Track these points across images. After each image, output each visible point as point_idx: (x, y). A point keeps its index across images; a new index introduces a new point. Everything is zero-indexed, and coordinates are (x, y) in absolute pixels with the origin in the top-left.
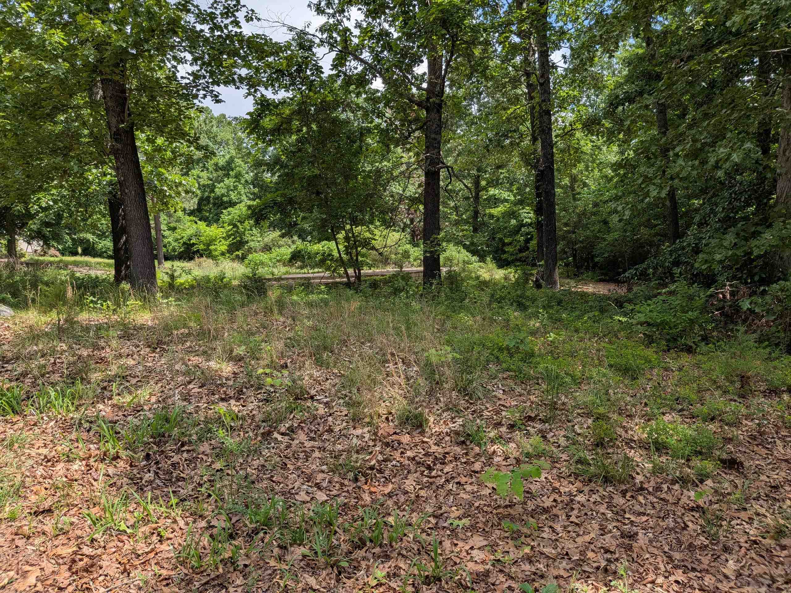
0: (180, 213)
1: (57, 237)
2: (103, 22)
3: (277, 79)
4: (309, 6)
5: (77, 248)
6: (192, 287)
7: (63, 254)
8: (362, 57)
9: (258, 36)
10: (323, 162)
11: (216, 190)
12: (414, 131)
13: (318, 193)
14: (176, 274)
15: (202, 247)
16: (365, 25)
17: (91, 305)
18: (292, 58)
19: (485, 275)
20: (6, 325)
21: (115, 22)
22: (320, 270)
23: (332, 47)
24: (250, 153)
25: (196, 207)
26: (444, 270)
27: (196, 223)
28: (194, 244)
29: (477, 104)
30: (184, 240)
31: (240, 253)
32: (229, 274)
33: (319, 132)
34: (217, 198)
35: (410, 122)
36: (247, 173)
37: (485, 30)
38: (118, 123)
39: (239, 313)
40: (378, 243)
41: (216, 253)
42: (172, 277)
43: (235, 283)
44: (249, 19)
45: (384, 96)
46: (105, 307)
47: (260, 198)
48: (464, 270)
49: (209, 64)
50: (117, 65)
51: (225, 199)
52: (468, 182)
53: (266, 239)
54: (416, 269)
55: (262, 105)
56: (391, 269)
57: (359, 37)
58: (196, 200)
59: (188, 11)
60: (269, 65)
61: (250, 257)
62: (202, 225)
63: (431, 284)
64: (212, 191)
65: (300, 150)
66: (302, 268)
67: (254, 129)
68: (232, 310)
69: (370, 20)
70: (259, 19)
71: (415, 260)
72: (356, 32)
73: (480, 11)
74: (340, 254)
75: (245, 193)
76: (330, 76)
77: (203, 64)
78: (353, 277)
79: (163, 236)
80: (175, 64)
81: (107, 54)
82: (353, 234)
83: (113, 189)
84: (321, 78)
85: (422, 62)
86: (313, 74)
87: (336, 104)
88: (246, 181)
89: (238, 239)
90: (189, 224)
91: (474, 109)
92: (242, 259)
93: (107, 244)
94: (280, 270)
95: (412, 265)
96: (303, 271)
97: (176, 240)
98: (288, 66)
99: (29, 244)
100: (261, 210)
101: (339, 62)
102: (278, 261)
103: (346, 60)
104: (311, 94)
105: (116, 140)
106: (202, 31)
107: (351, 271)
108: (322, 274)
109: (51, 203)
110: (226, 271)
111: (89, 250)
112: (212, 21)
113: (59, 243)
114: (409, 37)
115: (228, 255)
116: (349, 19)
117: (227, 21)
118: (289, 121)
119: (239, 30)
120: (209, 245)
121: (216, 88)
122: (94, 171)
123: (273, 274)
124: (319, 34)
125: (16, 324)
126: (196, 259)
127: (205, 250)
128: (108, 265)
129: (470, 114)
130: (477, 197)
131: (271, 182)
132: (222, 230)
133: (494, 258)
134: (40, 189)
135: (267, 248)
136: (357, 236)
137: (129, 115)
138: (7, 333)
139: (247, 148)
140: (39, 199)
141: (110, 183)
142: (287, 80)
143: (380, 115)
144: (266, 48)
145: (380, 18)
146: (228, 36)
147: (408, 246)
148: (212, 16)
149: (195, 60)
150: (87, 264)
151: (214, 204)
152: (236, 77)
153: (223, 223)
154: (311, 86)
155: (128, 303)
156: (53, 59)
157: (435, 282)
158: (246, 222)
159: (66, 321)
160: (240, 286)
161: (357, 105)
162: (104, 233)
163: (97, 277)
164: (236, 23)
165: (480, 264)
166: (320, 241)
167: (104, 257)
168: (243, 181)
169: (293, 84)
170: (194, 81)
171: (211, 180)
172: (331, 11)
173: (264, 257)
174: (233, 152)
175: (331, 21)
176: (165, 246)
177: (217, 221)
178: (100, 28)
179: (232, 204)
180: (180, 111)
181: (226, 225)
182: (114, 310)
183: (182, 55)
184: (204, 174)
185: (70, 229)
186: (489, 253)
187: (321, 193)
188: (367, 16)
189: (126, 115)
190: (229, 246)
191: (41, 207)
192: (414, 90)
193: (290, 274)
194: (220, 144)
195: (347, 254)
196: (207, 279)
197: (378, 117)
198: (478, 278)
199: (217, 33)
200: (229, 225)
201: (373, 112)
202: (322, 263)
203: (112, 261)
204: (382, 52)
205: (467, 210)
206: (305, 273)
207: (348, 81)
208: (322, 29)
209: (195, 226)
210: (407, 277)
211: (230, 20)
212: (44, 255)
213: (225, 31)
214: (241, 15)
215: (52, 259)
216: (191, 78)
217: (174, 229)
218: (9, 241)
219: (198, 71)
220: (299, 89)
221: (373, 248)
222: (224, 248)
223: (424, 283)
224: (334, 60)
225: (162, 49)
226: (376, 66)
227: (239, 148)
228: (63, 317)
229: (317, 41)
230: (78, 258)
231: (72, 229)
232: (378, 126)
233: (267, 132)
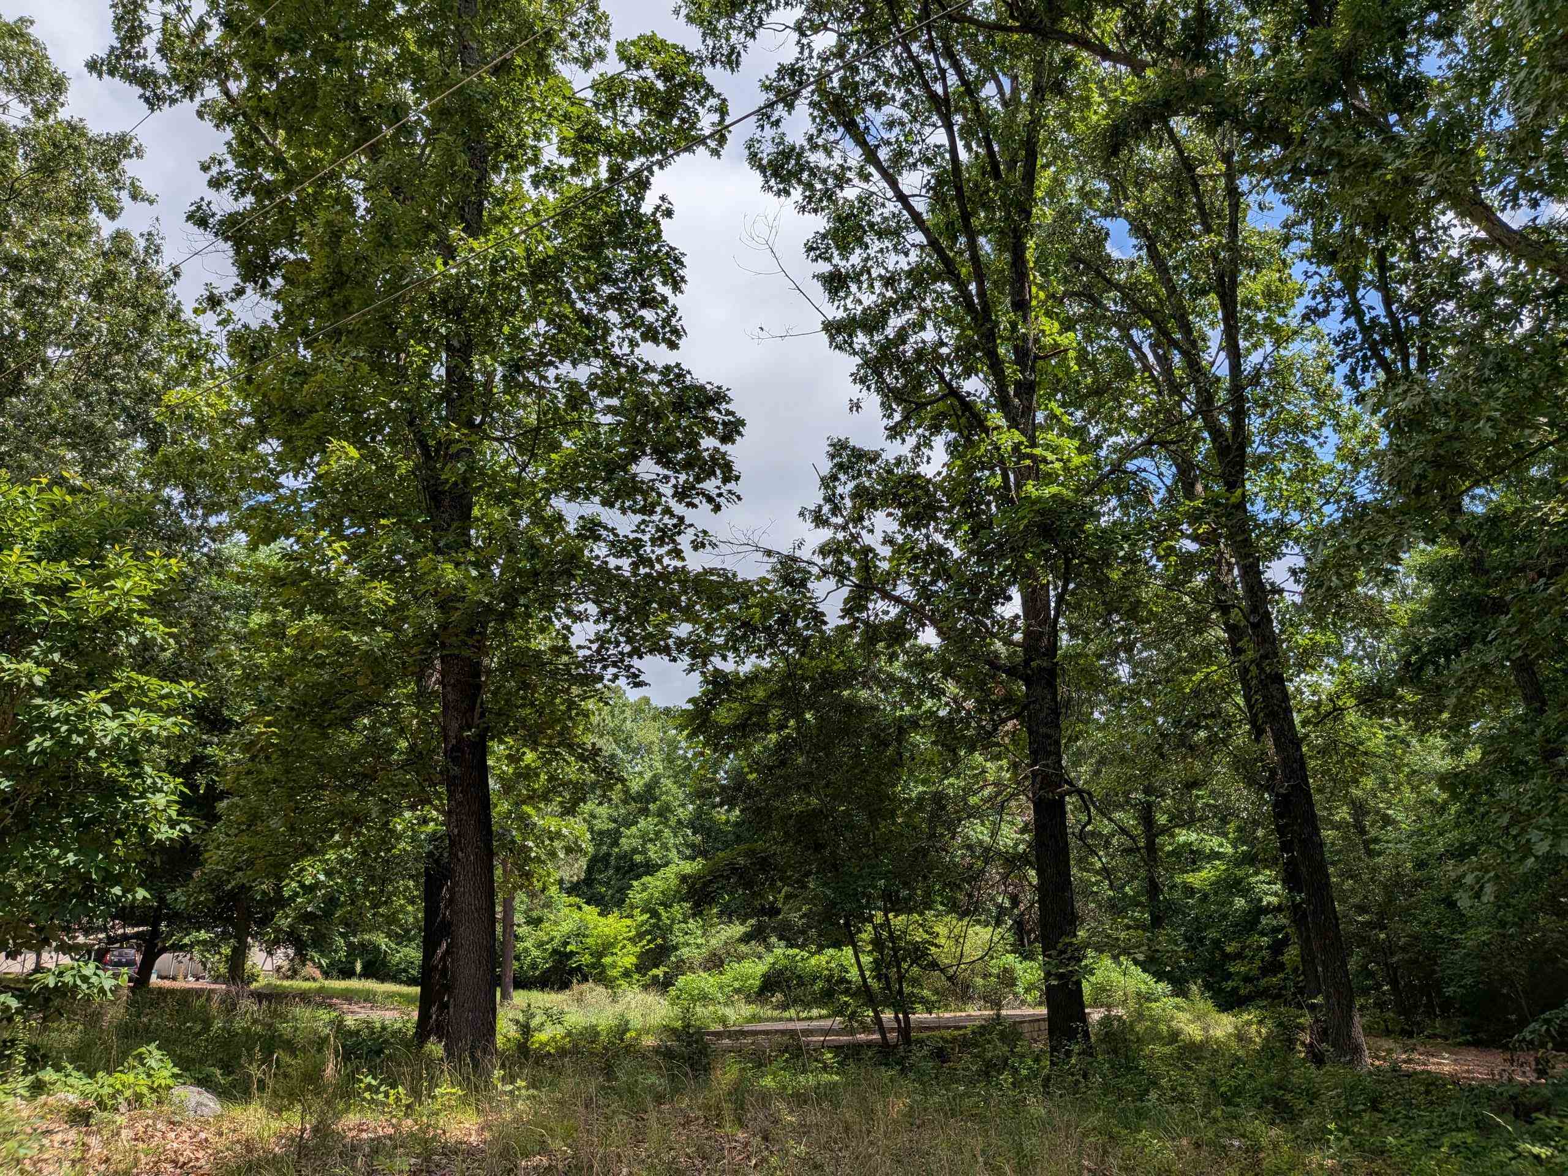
0: (553, 890)
1: (321, 942)
2: (457, 565)
3: (745, 637)
4: (802, 514)
5: (353, 963)
6: (562, 1052)
7: (327, 975)
8: (897, 593)
9: (711, 571)
10: (827, 786)
11: (623, 841)
12: (1004, 721)
13: (818, 847)
14: (534, 1023)
15: (587, 959)
16: (900, 539)
17: (367, 1095)
18: (771, 604)
19: (1193, 1031)
20: (203, 1135)
21: (476, 565)
22: (824, 1012)
23: (841, 578)
24: (689, 767)
25: (583, 876)
26: (1095, 1015)
27: (580, 908)
28: (572, 954)
29: (1128, 661)
30: (555, 943)
31: (659, 972)
32: (636, 1021)
33: (820, 728)
34: (623, 857)
35: (995, 705)
36: (683, 805)
37: (1126, 537)
38: (461, 729)
39: (652, 1117)
40: (944, 951)
41: (614, 973)
42: (526, 1030)
43: (649, 1041)
44: (697, 546)
45: (941, 658)
46: (391, 1100)
47: (704, 854)
48: (1140, 1017)
49: (627, 619)
50: (471, 632)
51: (638, 858)
52: (1127, 818)
53: (713, 941)
54: (1031, 1011)
55: (714, 683)
56: (976, 1012)
57: (891, 560)
58: (583, 863)
59: (597, 538)
60: (730, 617)
61: (681, 981)
62: (591, 912)
63: (1068, 1054)
64: (615, 843)
65: (783, 763)
66: (785, 1007)
67: (699, 727)
68: (638, 1112)
69: (910, 530)
70: (714, 546)
71: (1027, 990)
72: (886, 551)
73: (1114, 502)
74: (864, 979)
75: (676, 846)
76: (838, 628)
77: (617, 619)
78: (892, 1029)
79: (517, 937)
80: (569, 622)
81: (456, 616)
82: (891, 933)
83: (436, 848)
84: (822, 632)
85: (1009, 598)
86: (807, 627)
87: (849, 677)
88: (679, 822)
89: (659, 941)
90: (567, 910)
91: (1123, 671)
92: (664, 985)
93: (412, 953)
94: (738, 1013)
95: (1023, 1002)
96: (786, 1014)
97: (540, 945)
98: (765, 617)
99: (270, 954)
100: (705, 885)
101: (855, 604)
102: (737, 991)
103: (868, 599)
104: (805, 660)
105: (454, 760)
106: (618, 568)
107: (888, 1015)
108: (827, 1023)
109: (322, 877)
110: (630, 1016)
111: (376, 968)
112: (636, 550)
113: (323, 954)
114: (984, 557)
115: (636, 976)
116: (871, 531)
117: (660, 551)
118: (762, 710)
119: (679, 564)
120: (600, 955)
121: (636, 662)
122: (407, 814)
123: (723, 1020)
124: (818, 560)
125: (221, 1134)
126: (575, 986)
127: (593, 966)
128: (408, 999)
129: (1117, 682)
130: (1152, 848)
131: (727, 822)
132: (629, 922)
133: (1207, 986)
134: (310, 850)
135: (715, 962)
136: (900, 938)
137: (482, 715)
138: (200, 1154)
139: (685, 758)
140: (302, 870)
141: (433, 837)
142: (761, 640)
143: (936, 693)
144: (725, 591)
145: (927, 526)
146: (665, 576)
147: (1010, 957)
148: (637, 544)
149: (603, 614)
150: (368, 998)
151: (618, 869)
152: (671, 641)
153: (632, 907)
154: (804, 645)
155: (437, 1091)
156: (367, 627)
157: (1076, 1048)
158: (676, 907)
159: (316, 1130)
160: (657, 1050)
161: (891, 676)
162: (407, 931)
163: (384, 1028)
164: (677, 553)
165: (1176, 1000)
166: (820, 950)
167: (401, 982)
168: (673, 822)
169: (772, 644)
170: (598, 651)
171: (615, 821)
172: (839, 520)
173: (706, 981)
174: (659, 766)
175: (840, 536)
176: (517, 958)
177: (620, 903)
178: (450, 573)
179: (650, 868)
180: (571, 704)
181: (636, 912)
182: (408, 1106)
183: (581, 608)
184: (603, 811)
185: (347, 925)
186: (1195, 974)
187: (824, 847)
188: (903, 525)
189: (476, 715)
190: (640, 956)
191: (302, 885)
192: (998, 645)
193: (761, 1020)
194: (636, 751)
195: (878, 977)
196: (592, 1033)
197: (932, 696)
198: (1174, 1036)
199: (643, 571)
200: (643, 912)
201: (921, 687)
202: (826, 997)
203: (417, 990)
204: (933, 582)
205: (1133, 878)
206: (791, 1019)
207: (873, 633)
208: (823, 551)
209: (576, 915)
210: (1011, 1032)
211: (666, 548)
212: (292, 977)
213: (658, 567)
214: (684, 541)
215: (306, 985)
216: (595, 647)
217: (536, 922)
218: (235, 950)
219: (606, 631)
220: (783, 653)
221: (934, 965)
222: (629, 961)
223: (1054, 1049)
224: (846, 601)
225: (547, 601)
226: (923, 607)
227: (669, 760)
228: (311, 1122)
229: (815, 570)
230: (354, 984)
231: (352, 926)
232: (931, 714)
233: (721, 731)
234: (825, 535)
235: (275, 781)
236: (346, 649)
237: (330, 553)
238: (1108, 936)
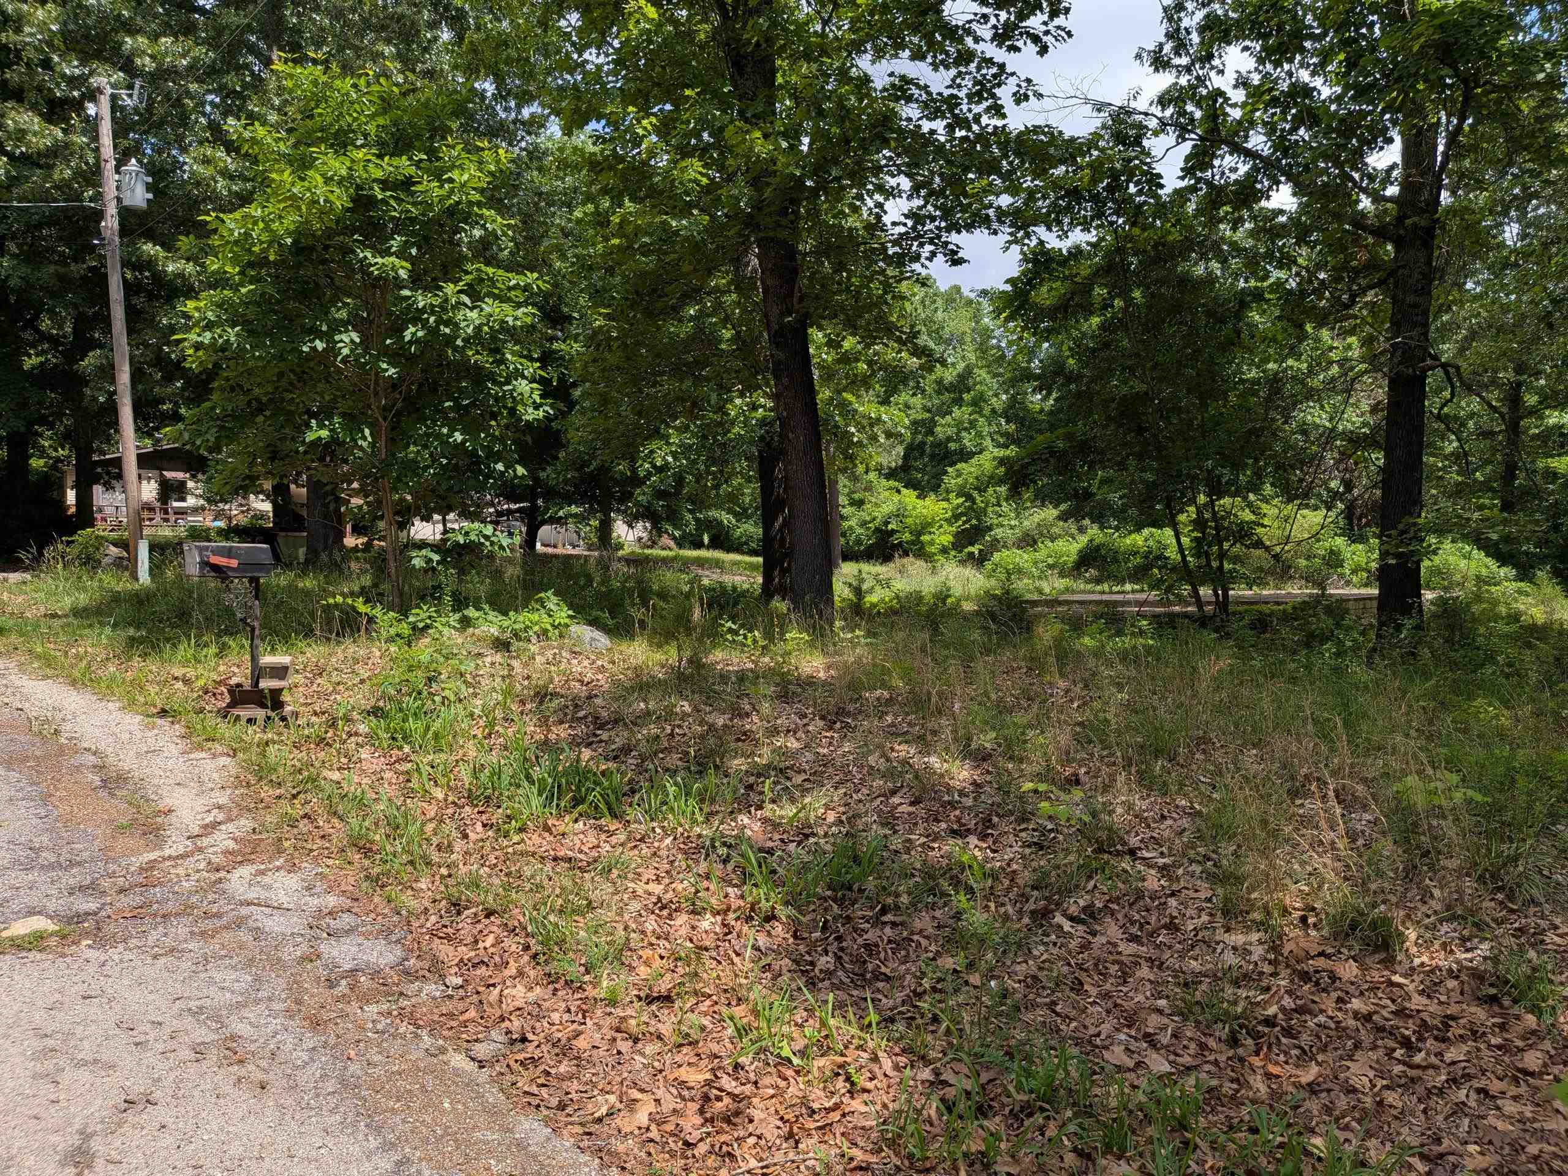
0: (872, 476)
1: (673, 517)
2: (766, 135)
3: (1068, 209)
4: (1138, 56)
5: (701, 536)
6: (893, 612)
7: (680, 546)
8: (1249, 145)
9: (1037, 130)
10: (1154, 368)
11: (938, 429)
12: (1364, 291)
13: (1140, 430)
14: (865, 587)
15: (907, 536)
16: (1256, 79)
17: (729, 637)
18: (1102, 164)
19: (1537, 614)
20: (599, 663)
21: (785, 135)
22: (1136, 587)
23: (1183, 132)
24: (1003, 357)
25: (900, 462)
26: (1428, 595)
27: (899, 491)
28: (893, 532)
29: (1519, 221)
30: (877, 523)
31: (975, 549)
32: (957, 590)
33: (1149, 308)
34: (938, 445)
35: (1357, 272)
36: (996, 395)
38: (783, 314)
39: (979, 666)
40: (1270, 532)
41: (933, 549)
42: (858, 591)
43: (968, 606)
44: (1020, 98)
45: (1295, 220)
46: (749, 642)
47: (1017, 442)
48: (1478, 598)
49: (941, 193)
50: (784, 212)
51: (952, 446)
52: (1494, 396)
53: (1026, 523)
54: (1356, 591)
55: (1035, 261)
56: (1296, 590)
57: (1244, 105)
58: (900, 450)
59: (909, 99)
60: (1055, 185)
61: (996, 556)
62: (909, 496)
63: (1399, 628)
64: (931, 432)
65: (1106, 345)
66: (1098, 581)
67: (1019, 308)
68: (967, 661)
69: (1269, 67)
70: (1039, 96)
71: (1354, 572)
72: (1238, 96)
73: (1533, 15)
74: (1184, 557)
75: (990, 434)
76: (1177, 192)
77: (931, 193)
78: (1209, 603)
79: (842, 517)
80: (881, 199)
81: (768, 193)
82: (1214, 513)
83: (767, 432)
84: (1157, 197)
85: (1390, 141)
86: (1140, 192)
87: (1188, 245)
88: (994, 411)
89: (974, 522)
90: (887, 494)
91: (1511, 233)
92: (980, 561)
93: (751, 529)
94: (1054, 585)
95: (1348, 583)
96: (1099, 588)
97: (863, 524)
98: (1094, 181)
99: (631, 526)
100: (1025, 466)
101: (1197, 162)
102: (1051, 567)
103: (1214, 156)
104: (1136, 231)
105: (777, 345)
106: (933, 132)
107: (1205, 592)
108: (1143, 596)
109: (670, 459)
110: (952, 584)
111: (722, 540)
112: (951, 110)
113: (676, 527)
114: (1362, 92)
115: (953, 553)
116: (1221, 72)
117: (978, 109)
118: (1086, 289)
119: (999, 123)
120: (919, 534)
121: (954, 238)
122: (738, 401)
123: (1040, 592)
124: (1157, 111)
125: (613, 663)
126: (897, 559)
127: (913, 543)
128: (753, 567)
129: (1502, 245)
130: (1514, 432)
131: (1042, 410)
132: (944, 504)
133: (1556, 573)
134: (656, 434)
135: (1028, 541)
136: (1223, 518)
137: (801, 299)
138: (600, 677)
139: (999, 347)
140: (652, 452)
141: (763, 422)
142: (1087, 210)
143: (1286, 261)
144: (1052, 151)
145: (1291, 61)
146: (981, 137)
147: (1340, 542)
148: (952, 102)
149: (916, 189)
150: (718, 564)
151: (933, 456)
152: (991, 212)
153: (948, 492)
154: (1136, 214)
155: (788, 636)
156: (685, 210)
157: (1408, 623)
158: (990, 490)
159: (690, 661)
160: (977, 613)
161: (1233, 245)
162: (745, 510)
163: (734, 588)
164: (997, 110)
165: (1520, 584)
166: (1138, 529)
167: (743, 553)
168: (987, 411)
169: (1099, 214)
170: (914, 228)
171: (929, 411)
172: (1184, 61)
173: (1022, 558)
174: (972, 357)
175: (1183, 81)
176: (844, 535)
177: (935, 488)
178: (761, 147)
179: (965, 456)
180: (887, 287)
181: (952, 496)
182: (763, 647)
183: (892, 182)
184: (917, 401)
185: (693, 503)
186: (1543, 560)
187: (1146, 430)
188: (1261, 61)
189: (795, 300)
190: (956, 535)
191: (654, 466)
192: (1365, 203)
193: (1073, 592)
194: (948, 342)
195: (1198, 555)
196: (919, 598)
197: (1280, 267)
198: (1514, 617)
199: (959, 133)
200: (958, 496)
201: (1269, 256)
202: (1139, 574)
203: (760, 560)
204: (1294, 130)
205: (1488, 462)
206: (1103, 592)
207: (1217, 195)
208: (1163, 101)
209: (896, 498)
210: (1337, 609)
211: (985, 104)
212: (652, 547)
213: (975, 128)
214: (1005, 94)
215: (664, 553)
216: (910, 223)
217: (859, 504)
218: (602, 522)
219: (920, 208)
220: (1111, 223)
221: (1259, 544)
222: (946, 539)
223: (1381, 624)
224: (1187, 159)
225: (858, 176)
226: (1279, 160)
227: (982, 349)
228: (687, 654)
229: (1153, 123)
230: (703, 553)
231: (699, 502)
232: (1279, 284)
233: (1042, 313)
234: (1165, 80)
235: (618, 368)
236: (668, 236)
237: (640, 131)
238: (1460, 517)
